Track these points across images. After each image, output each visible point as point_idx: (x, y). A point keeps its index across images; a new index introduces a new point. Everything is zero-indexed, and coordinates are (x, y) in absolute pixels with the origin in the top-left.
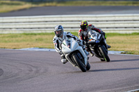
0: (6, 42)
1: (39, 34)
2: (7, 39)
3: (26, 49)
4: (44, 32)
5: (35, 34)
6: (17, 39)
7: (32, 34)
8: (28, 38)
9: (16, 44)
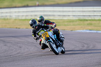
0: (65, 25)
1: (90, 20)
2: (66, 23)
3: (80, 31)
4: (93, 19)
5: (87, 20)
6: (74, 23)
7: (84, 20)
8: (82, 22)
9: (73, 27)
